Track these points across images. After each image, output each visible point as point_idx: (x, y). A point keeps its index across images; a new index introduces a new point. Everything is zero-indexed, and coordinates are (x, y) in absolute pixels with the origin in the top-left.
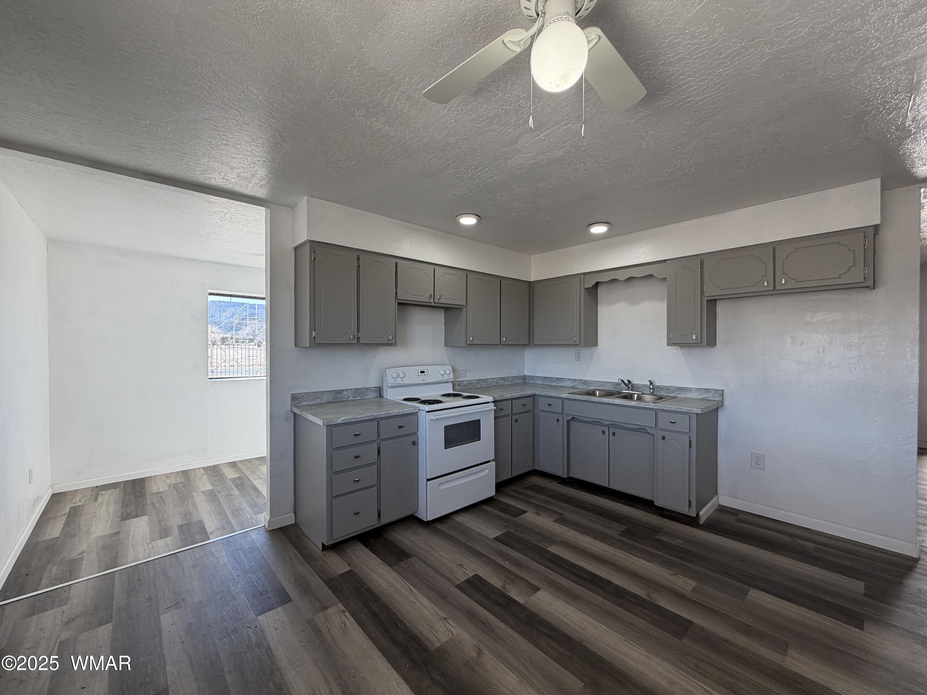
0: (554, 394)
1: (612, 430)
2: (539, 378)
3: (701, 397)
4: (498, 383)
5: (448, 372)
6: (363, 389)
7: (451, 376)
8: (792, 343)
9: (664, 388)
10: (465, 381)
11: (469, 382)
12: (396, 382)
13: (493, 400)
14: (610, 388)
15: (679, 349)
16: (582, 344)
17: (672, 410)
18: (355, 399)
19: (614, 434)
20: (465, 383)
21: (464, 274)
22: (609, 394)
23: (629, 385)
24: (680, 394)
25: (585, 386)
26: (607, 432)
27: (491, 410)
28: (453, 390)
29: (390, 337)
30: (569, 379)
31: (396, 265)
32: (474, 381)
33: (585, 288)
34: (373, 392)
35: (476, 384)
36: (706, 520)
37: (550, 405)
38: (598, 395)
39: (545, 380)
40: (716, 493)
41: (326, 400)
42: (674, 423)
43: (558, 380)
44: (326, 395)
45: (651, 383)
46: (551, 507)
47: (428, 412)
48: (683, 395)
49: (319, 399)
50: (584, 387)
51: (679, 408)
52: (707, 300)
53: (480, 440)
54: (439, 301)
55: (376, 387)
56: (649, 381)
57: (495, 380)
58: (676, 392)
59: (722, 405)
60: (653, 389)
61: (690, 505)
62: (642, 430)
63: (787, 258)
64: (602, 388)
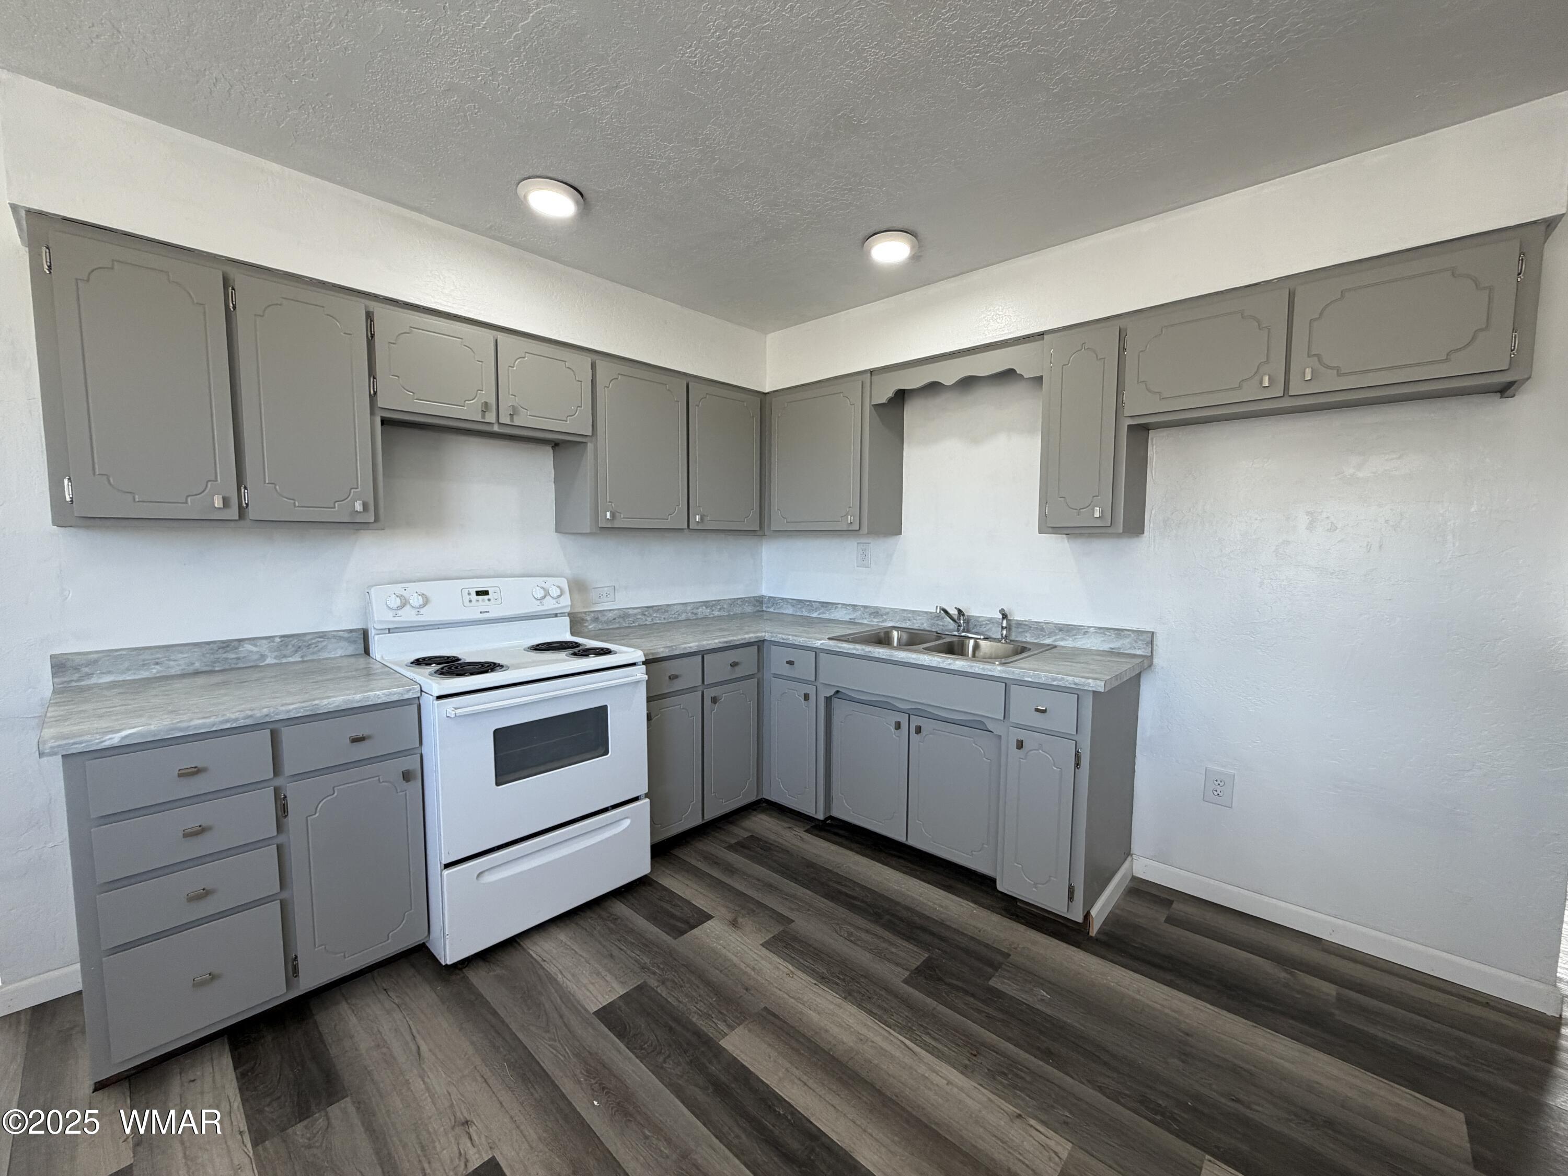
0: (802, 640)
1: (916, 721)
2: (788, 602)
3: (1106, 647)
4: (696, 614)
5: (555, 592)
6: (310, 637)
7: (566, 601)
8: (1311, 527)
9: (1030, 627)
10: (610, 610)
11: (622, 613)
12: (397, 619)
13: (644, 659)
14: (923, 624)
15: (1066, 540)
16: (865, 529)
17: (1041, 681)
18: (284, 661)
19: (919, 730)
20: (610, 615)
21: (587, 360)
22: (914, 640)
23: (960, 619)
24: (1063, 639)
25: (875, 620)
26: (904, 725)
27: (637, 683)
28: (572, 634)
29: (358, 506)
30: (845, 605)
31: (369, 316)
32: (636, 611)
33: (874, 405)
34: (344, 644)
35: (639, 617)
36: (1104, 923)
37: (791, 663)
38: (895, 644)
39: (799, 606)
40: (1128, 853)
41: (183, 667)
42: (1044, 711)
43: (822, 606)
44: (180, 656)
45: (1005, 616)
46: (771, 901)
47: (439, 698)
48: (1068, 643)
49: (157, 667)
50: (872, 621)
51: (1054, 680)
52: (1128, 426)
53: (606, 753)
54: (512, 420)
55: (351, 631)
56: (1000, 611)
57: (689, 608)
58: (1056, 634)
59: (1151, 665)
60: (1009, 628)
61: (1071, 898)
62: (977, 725)
63: (1321, 314)
64: (907, 625)
